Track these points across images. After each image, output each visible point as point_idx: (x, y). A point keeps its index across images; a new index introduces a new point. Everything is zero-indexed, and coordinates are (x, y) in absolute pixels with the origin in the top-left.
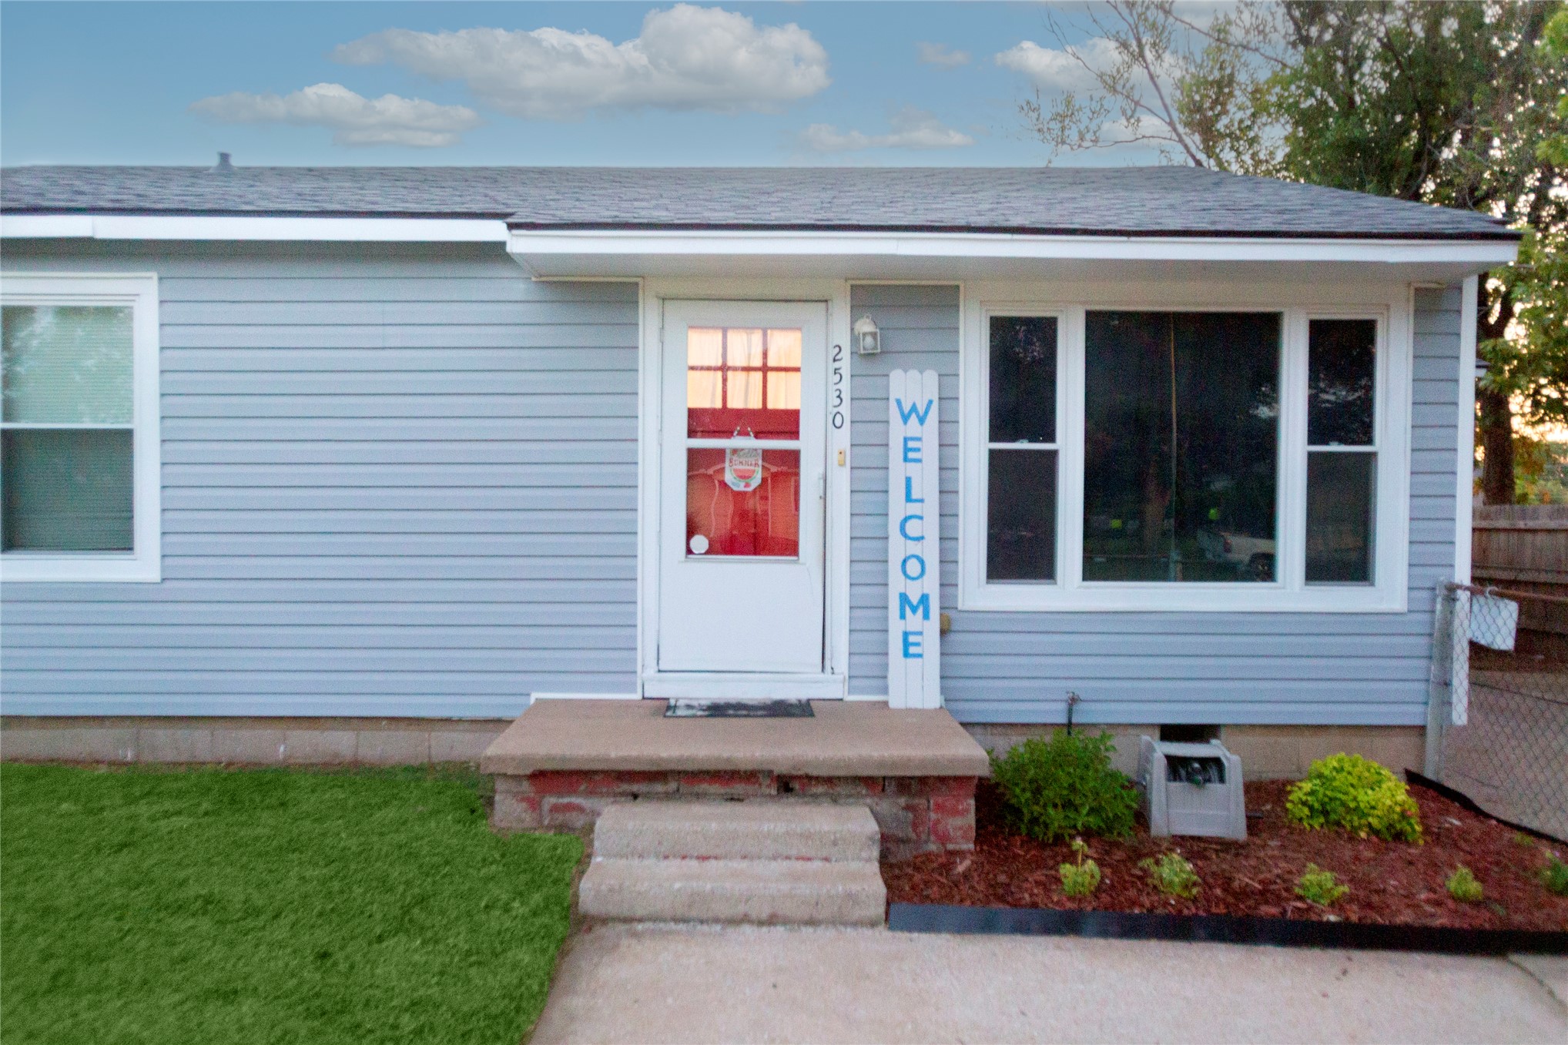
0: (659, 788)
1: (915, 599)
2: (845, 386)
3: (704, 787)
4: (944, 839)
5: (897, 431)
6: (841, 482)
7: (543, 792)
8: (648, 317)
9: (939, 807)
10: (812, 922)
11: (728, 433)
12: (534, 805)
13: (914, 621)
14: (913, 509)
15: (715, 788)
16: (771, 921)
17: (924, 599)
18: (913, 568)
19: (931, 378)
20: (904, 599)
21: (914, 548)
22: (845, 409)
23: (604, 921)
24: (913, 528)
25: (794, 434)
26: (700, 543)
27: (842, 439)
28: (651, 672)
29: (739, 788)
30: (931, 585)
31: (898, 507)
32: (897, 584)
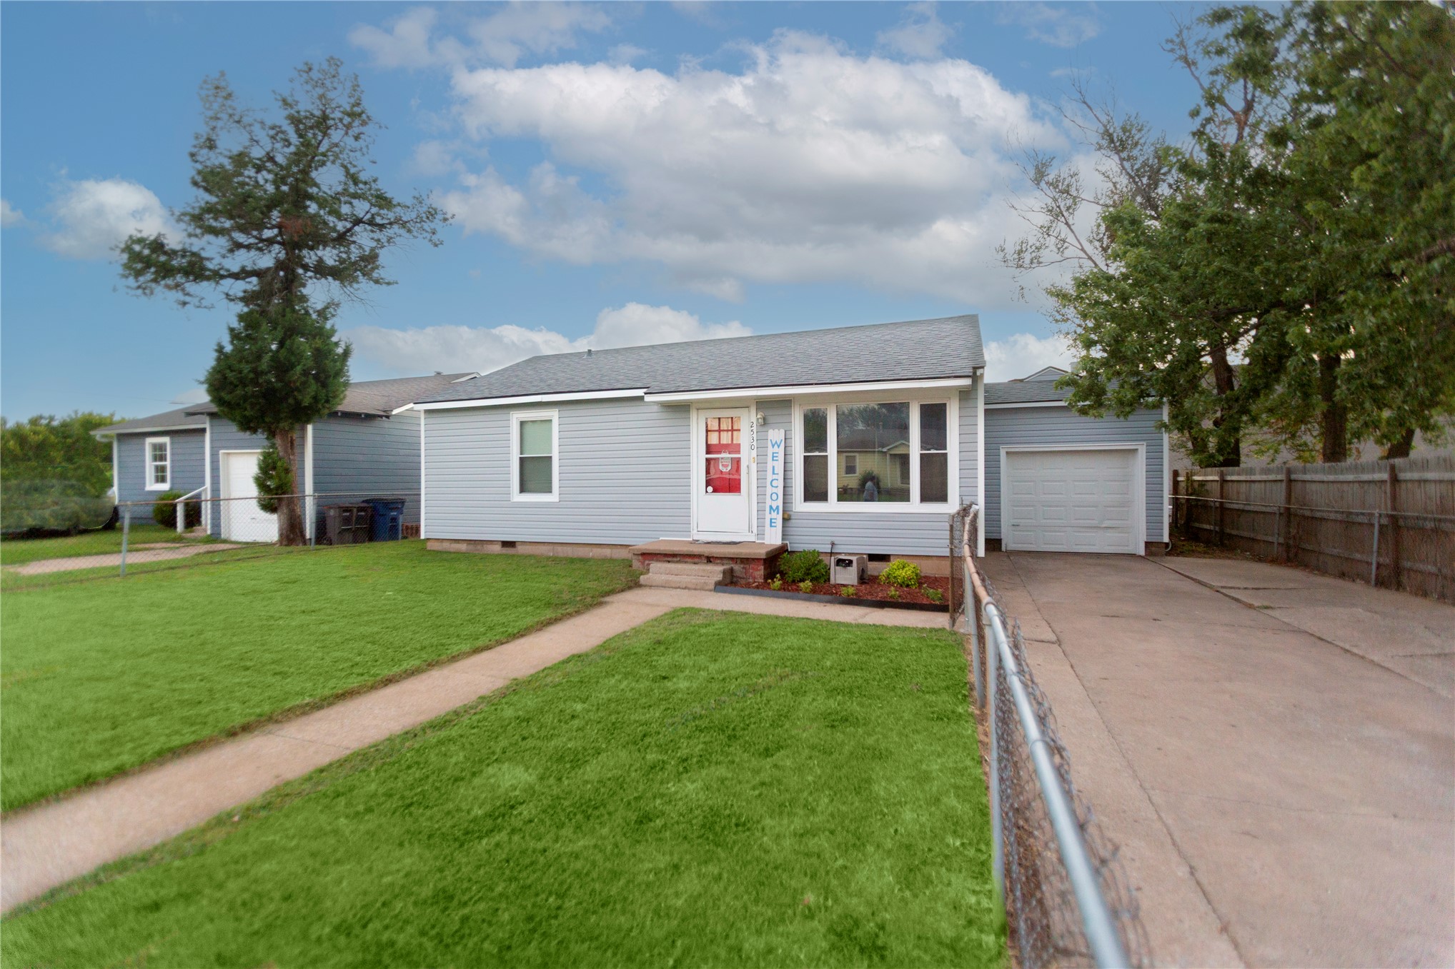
0: (675, 559)
1: (774, 507)
2: (755, 436)
3: (687, 560)
4: (754, 578)
5: (770, 450)
6: (754, 467)
7: (645, 560)
8: (693, 415)
9: (753, 569)
10: (695, 589)
11: (719, 452)
12: (643, 563)
13: (774, 515)
14: (775, 477)
15: (689, 560)
16: (685, 588)
17: (778, 507)
18: (774, 497)
19: (782, 432)
20: (771, 507)
21: (775, 490)
22: (755, 443)
23: (645, 586)
24: (775, 483)
25: (738, 452)
26: (710, 489)
27: (754, 453)
28: (695, 531)
29: (696, 560)
30: (780, 503)
31: (770, 477)
32: (769, 502)
